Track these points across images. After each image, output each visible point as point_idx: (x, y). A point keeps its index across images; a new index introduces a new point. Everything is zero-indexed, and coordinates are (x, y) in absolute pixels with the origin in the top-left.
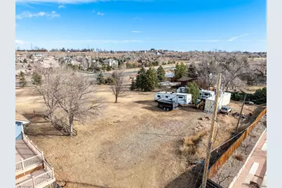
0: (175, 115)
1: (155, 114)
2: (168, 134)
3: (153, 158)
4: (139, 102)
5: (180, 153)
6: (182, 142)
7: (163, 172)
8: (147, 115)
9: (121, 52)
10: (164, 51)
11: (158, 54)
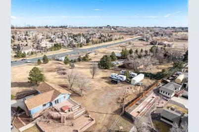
0: (118, 86)
1: (111, 86)
2: (115, 95)
3: (110, 104)
4: (103, 78)
5: (118, 102)
6: (119, 99)
7: (113, 109)
8: (107, 86)
9: (86, 28)
10: (116, 27)
11: (112, 29)
